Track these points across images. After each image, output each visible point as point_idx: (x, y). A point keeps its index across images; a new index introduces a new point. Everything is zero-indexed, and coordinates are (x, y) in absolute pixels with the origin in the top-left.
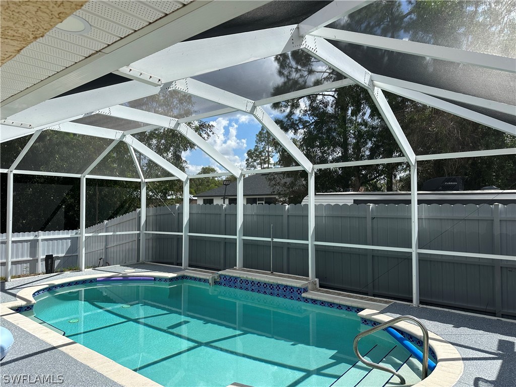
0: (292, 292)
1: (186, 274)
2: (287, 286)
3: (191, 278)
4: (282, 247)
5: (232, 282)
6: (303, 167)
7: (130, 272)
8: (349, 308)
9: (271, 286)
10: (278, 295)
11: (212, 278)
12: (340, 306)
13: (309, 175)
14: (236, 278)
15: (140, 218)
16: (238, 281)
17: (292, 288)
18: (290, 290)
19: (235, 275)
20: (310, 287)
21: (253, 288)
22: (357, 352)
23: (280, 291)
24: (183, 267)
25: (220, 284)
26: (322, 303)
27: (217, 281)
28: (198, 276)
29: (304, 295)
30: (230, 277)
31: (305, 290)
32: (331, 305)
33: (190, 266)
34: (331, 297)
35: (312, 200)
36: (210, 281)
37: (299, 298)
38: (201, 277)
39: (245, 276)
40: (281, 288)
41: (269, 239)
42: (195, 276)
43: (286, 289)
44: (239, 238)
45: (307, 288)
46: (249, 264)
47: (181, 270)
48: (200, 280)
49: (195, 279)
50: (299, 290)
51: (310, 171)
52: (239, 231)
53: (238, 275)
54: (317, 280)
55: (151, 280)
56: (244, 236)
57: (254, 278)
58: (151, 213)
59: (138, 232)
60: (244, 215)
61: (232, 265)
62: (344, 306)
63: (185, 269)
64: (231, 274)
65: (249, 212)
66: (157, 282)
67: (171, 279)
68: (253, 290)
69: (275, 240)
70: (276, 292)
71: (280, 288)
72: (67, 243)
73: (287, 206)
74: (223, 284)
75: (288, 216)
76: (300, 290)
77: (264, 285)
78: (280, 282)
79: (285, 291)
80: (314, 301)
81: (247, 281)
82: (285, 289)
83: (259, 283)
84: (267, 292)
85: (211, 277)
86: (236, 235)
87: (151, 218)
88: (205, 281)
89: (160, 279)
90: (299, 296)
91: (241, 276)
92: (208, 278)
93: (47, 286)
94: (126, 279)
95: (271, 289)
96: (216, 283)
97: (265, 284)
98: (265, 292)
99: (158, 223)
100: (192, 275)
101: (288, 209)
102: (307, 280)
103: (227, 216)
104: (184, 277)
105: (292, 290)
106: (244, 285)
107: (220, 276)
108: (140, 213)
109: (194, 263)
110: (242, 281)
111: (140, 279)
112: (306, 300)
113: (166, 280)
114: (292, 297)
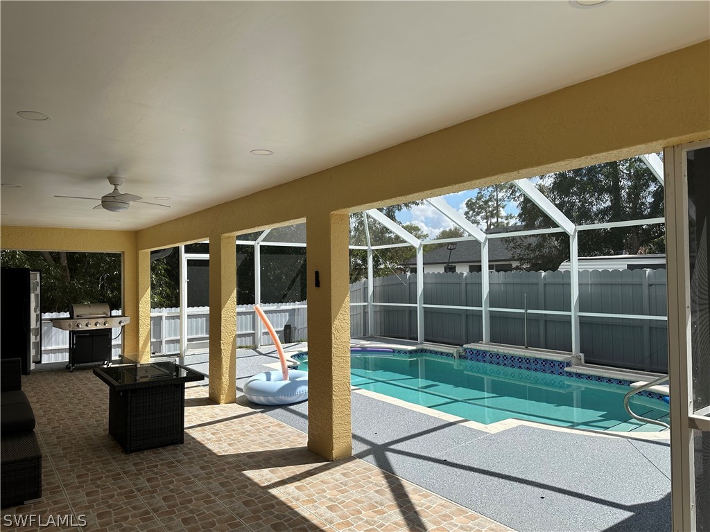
0: (552, 366)
1: (425, 347)
2: (546, 360)
3: (431, 352)
4: (538, 320)
5: (480, 356)
6: (563, 228)
7: (367, 344)
8: (620, 382)
9: (528, 360)
10: (536, 369)
11: (457, 351)
12: (609, 380)
13: (571, 237)
14: (485, 352)
15: (366, 289)
16: (488, 355)
17: (552, 362)
18: (550, 364)
19: (483, 349)
20: (573, 361)
21: (505, 362)
22: (627, 408)
23: (538, 366)
24: (419, 342)
25: (465, 358)
26: (589, 377)
27: (462, 355)
28: (439, 350)
29: (567, 369)
30: (478, 351)
31: (568, 365)
32: (599, 379)
33: (426, 340)
34: (599, 371)
35: (575, 266)
36: (455, 355)
37: (561, 373)
38: (443, 350)
39: (495, 350)
40: (540, 362)
41: (523, 311)
42: (436, 349)
43: (546, 364)
44: (485, 309)
45: (570, 362)
46: (494, 339)
47: (417, 344)
48: (442, 354)
49: (436, 353)
51: (572, 234)
52: (485, 302)
53: (487, 349)
54: (582, 355)
55: (390, 352)
56: (490, 307)
57: (506, 352)
58: (377, 284)
59: (366, 304)
60: (490, 284)
61: (479, 339)
62: (615, 379)
63: (422, 344)
64: (478, 348)
65: (495, 281)
66: (396, 354)
67: (411, 352)
68: (505, 364)
69: (529, 311)
70: (533, 366)
71: (538, 362)
73: (543, 274)
74: (469, 358)
75: (545, 284)
76: (562, 364)
77: (518, 360)
78: (537, 356)
79: (544, 366)
80: (579, 376)
81: (498, 356)
82: (544, 363)
83: (512, 357)
84: (522, 366)
85: (455, 350)
86: (481, 306)
87: (378, 289)
88: (447, 354)
89: (399, 351)
90: (561, 371)
91: (490, 350)
92: (451, 352)
93: (297, 353)
94: (363, 350)
95: (528, 363)
96: (460, 357)
97: (520, 358)
98: (520, 367)
99: (385, 294)
100: (432, 349)
101: (545, 276)
102: (570, 354)
103: (468, 285)
104: (423, 351)
105: (552, 364)
106: (494, 359)
107: (465, 350)
108: (366, 284)
109: (430, 338)
110: (491, 355)
111: (379, 351)
112: (570, 374)
113: (405, 352)
114: (552, 372)
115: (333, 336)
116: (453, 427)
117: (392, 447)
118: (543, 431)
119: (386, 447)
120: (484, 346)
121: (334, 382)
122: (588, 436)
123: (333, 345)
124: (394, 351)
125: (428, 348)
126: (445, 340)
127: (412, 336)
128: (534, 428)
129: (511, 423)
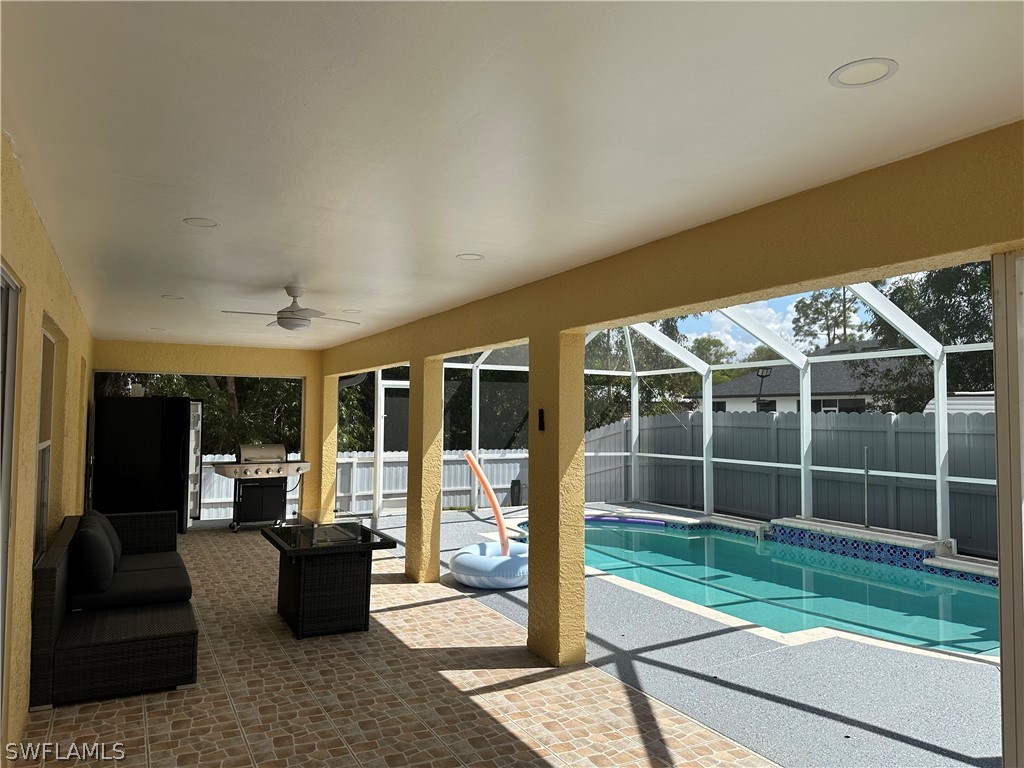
0: (904, 557)
1: (713, 521)
2: (895, 546)
3: (723, 528)
4: (886, 487)
5: (797, 536)
6: (923, 350)
9: (867, 545)
10: (879, 560)
11: (761, 529)
13: (936, 363)
14: (803, 531)
15: (628, 432)
16: (807, 536)
17: (904, 550)
18: (901, 553)
19: (800, 526)
20: (939, 550)
21: (833, 547)
23: (883, 554)
24: (705, 512)
25: (774, 539)
26: (962, 576)
27: (768, 535)
28: (735, 526)
29: (927, 561)
30: (793, 529)
31: (930, 555)
33: (716, 511)
34: (979, 567)
35: (941, 406)
36: (758, 534)
37: (918, 567)
38: (741, 527)
39: (819, 529)
40: (885, 549)
41: (862, 472)
42: (729, 524)
43: (895, 552)
44: (805, 467)
45: (933, 551)
46: (819, 513)
47: (702, 515)
48: (738, 531)
49: (730, 530)
50: (918, 553)
51: (937, 358)
52: (805, 456)
53: (806, 527)
54: (953, 542)
55: (661, 525)
56: (813, 465)
57: (834, 532)
58: (646, 426)
59: (628, 454)
60: (813, 430)
61: (795, 512)
63: (709, 515)
64: (793, 525)
65: (821, 426)
66: (669, 528)
67: (692, 527)
68: (833, 550)
69: (872, 472)
70: (875, 554)
71: (882, 550)
72: (515, 468)
73: (894, 417)
74: (779, 539)
75: (897, 433)
76: (920, 554)
77: (853, 544)
78: (882, 540)
79: (892, 555)
80: (947, 572)
81: (822, 537)
82: (892, 551)
83: (844, 540)
84: (859, 554)
85: (758, 527)
86: (800, 464)
87: (646, 433)
88: (747, 533)
89: (675, 525)
90: (918, 563)
91: (811, 528)
92: (752, 529)
94: (623, 521)
95: (867, 550)
96: (766, 537)
97: (855, 542)
98: (855, 555)
99: (657, 440)
101: (896, 421)
102: (933, 540)
103: (780, 431)
104: (710, 526)
105: (904, 553)
106: (817, 542)
107: (774, 527)
108: (628, 424)
109: (721, 508)
110: (813, 537)
111: (644, 523)
112: (932, 569)
113: (684, 526)
114: (905, 564)
115: (561, 497)
116: (734, 633)
117: (643, 655)
118: (868, 647)
119: (634, 654)
120: (803, 522)
121: (561, 560)
122: (935, 659)
123: (561, 510)
124: (667, 524)
125: (718, 522)
126: (745, 512)
127: (695, 504)
128: (855, 643)
129: (822, 633)
